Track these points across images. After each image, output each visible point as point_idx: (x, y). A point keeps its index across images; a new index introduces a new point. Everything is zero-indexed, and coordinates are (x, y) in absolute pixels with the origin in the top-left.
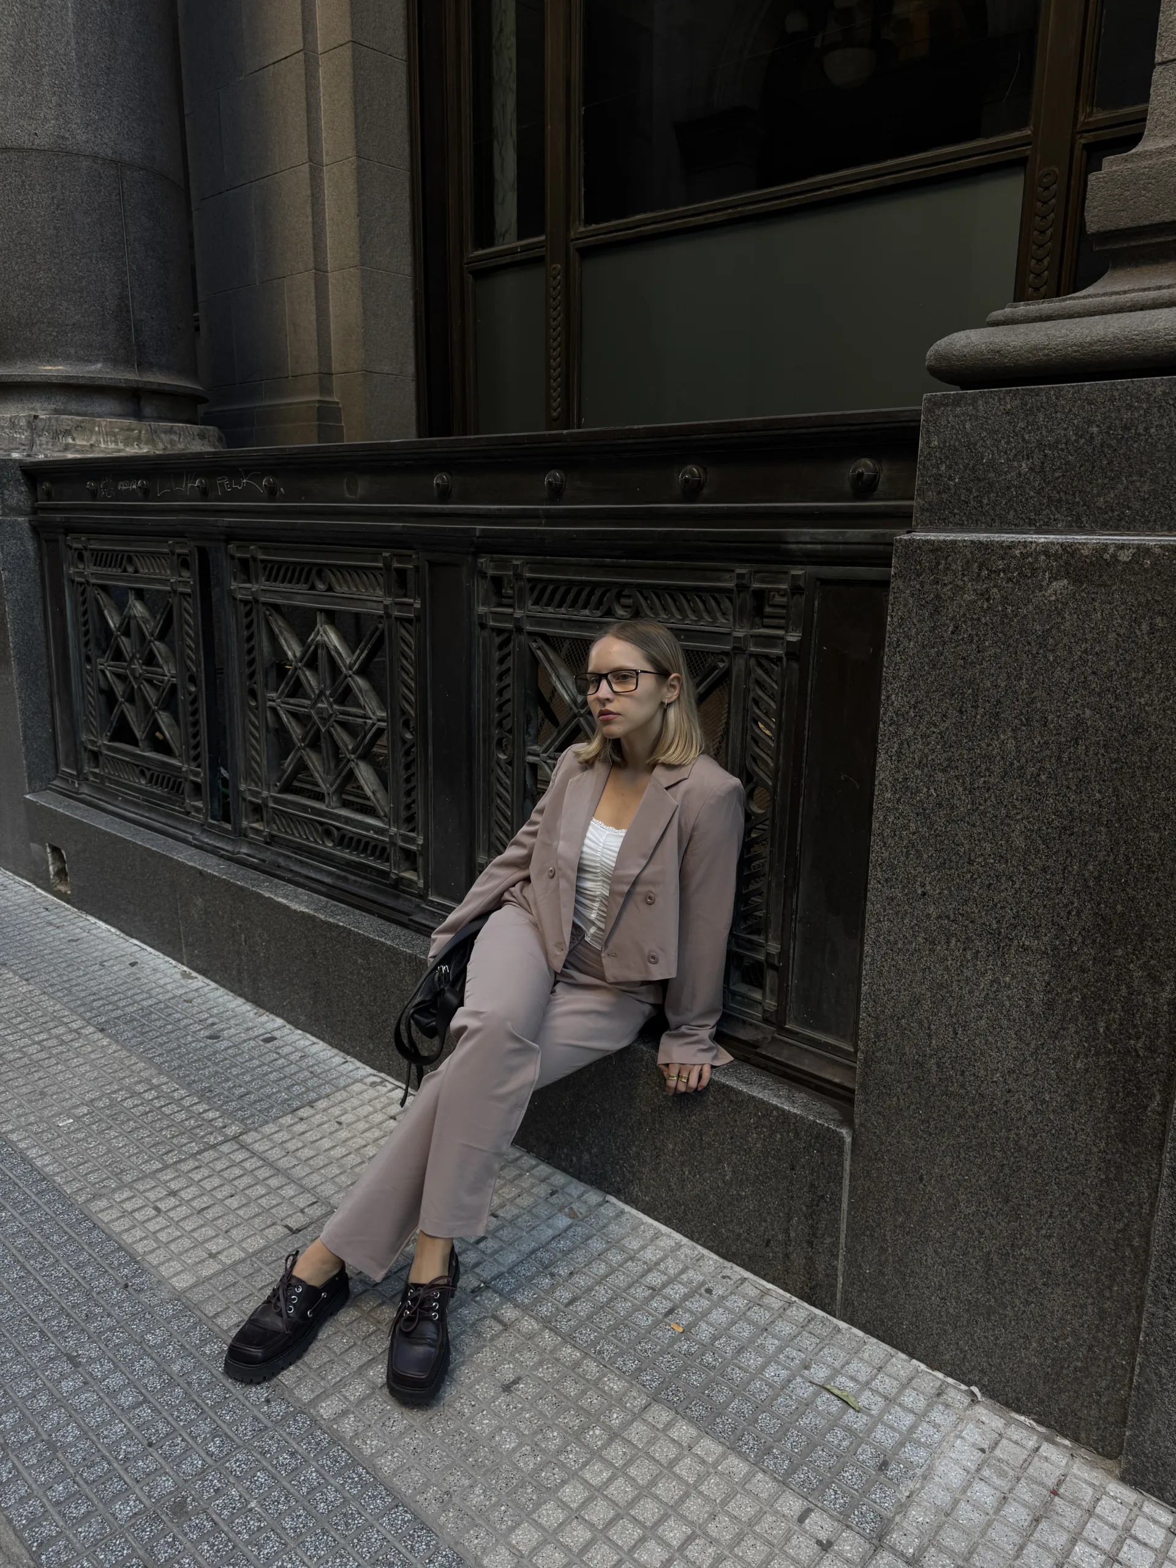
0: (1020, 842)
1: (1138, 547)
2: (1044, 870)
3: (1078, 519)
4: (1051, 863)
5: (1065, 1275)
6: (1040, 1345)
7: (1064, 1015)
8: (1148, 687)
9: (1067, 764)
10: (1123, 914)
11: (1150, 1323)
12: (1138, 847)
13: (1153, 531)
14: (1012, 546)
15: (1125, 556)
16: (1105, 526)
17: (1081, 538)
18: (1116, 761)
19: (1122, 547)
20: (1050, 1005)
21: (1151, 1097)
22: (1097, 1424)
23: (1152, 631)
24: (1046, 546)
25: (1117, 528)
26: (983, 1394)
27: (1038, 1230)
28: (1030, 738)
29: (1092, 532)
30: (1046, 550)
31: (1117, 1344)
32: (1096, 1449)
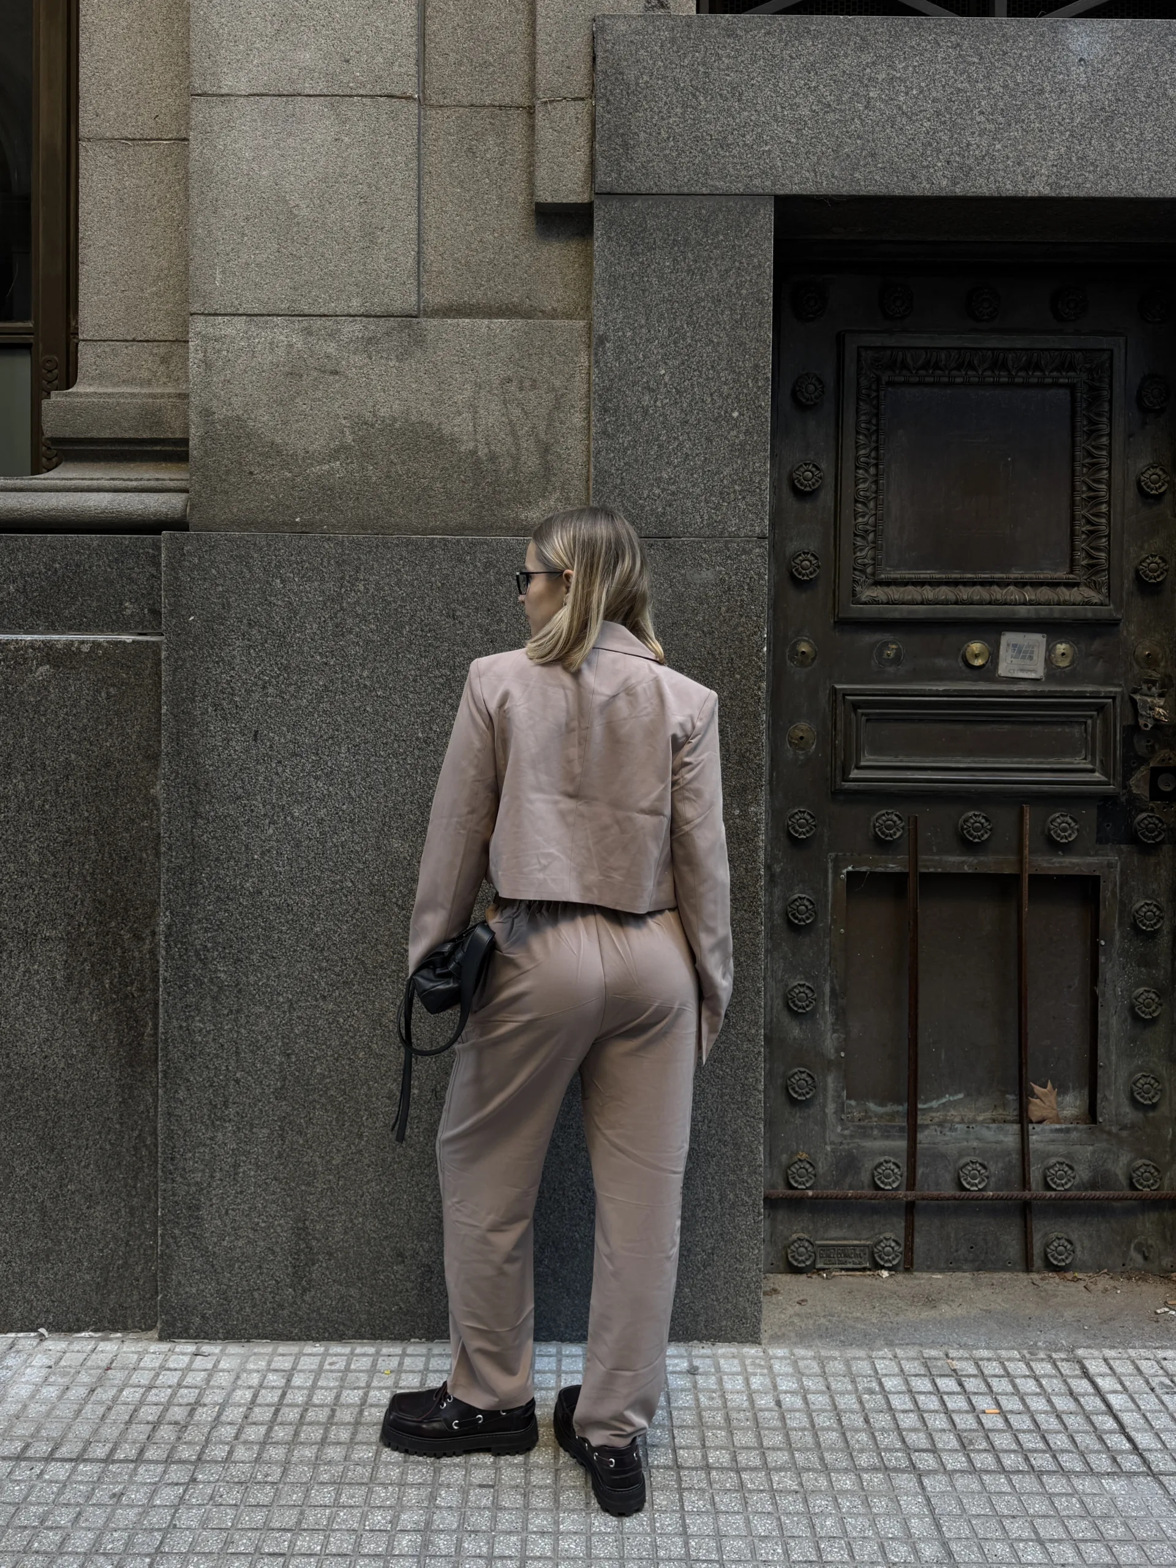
0: (35, 858)
1: (93, 642)
2: (54, 875)
3: (53, 623)
4: (59, 869)
5: (102, 1192)
6: (90, 1261)
7: (80, 983)
8: (111, 734)
9: (63, 794)
10: (112, 895)
11: (164, 1198)
12: (116, 845)
13: (102, 632)
14: (8, 642)
15: (85, 648)
16: (70, 629)
17: (56, 637)
18: (95, 788)
19: (83, 642)
20: (69, 978)
21: (145, 1026)
22: (139, 1305)
23: (108, 698)
24: (31, 642)
25: (79, 630)
26: (50, 1331)
27: (78, 1164)
28: (34, 780)
29: (63, 633)
30: (32, 645)
31: (144, 1230)
32: (140, 1328)
